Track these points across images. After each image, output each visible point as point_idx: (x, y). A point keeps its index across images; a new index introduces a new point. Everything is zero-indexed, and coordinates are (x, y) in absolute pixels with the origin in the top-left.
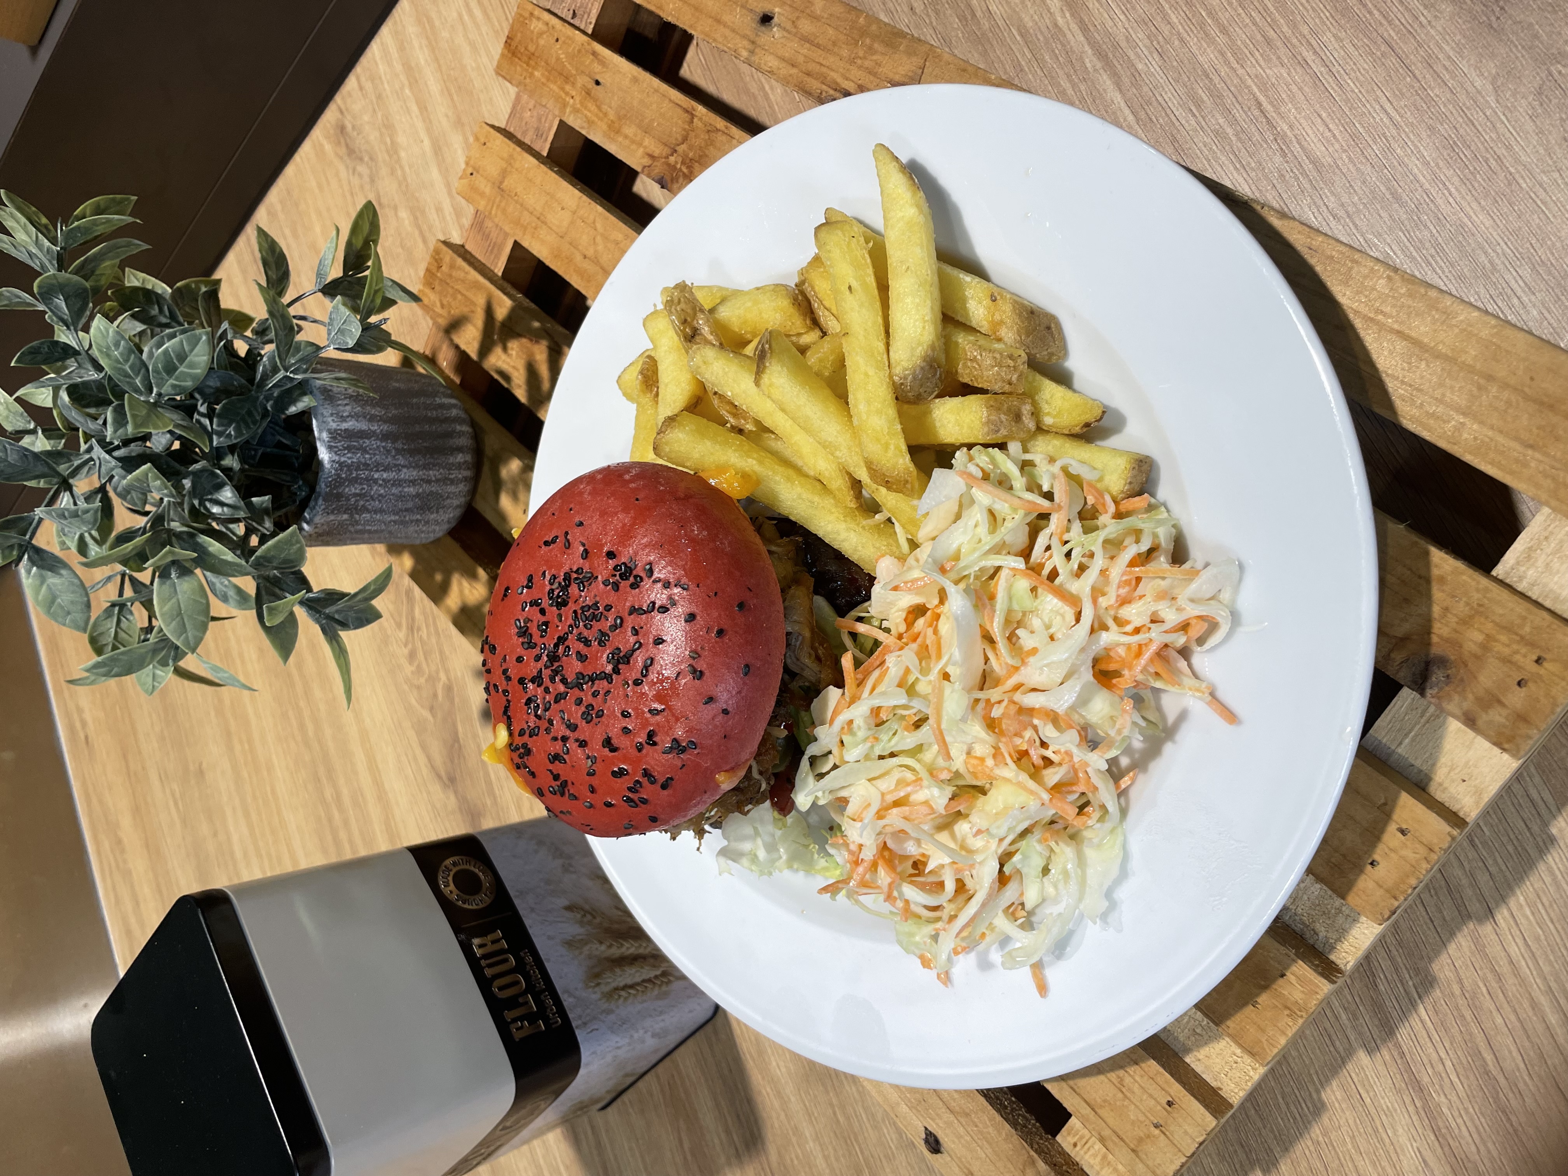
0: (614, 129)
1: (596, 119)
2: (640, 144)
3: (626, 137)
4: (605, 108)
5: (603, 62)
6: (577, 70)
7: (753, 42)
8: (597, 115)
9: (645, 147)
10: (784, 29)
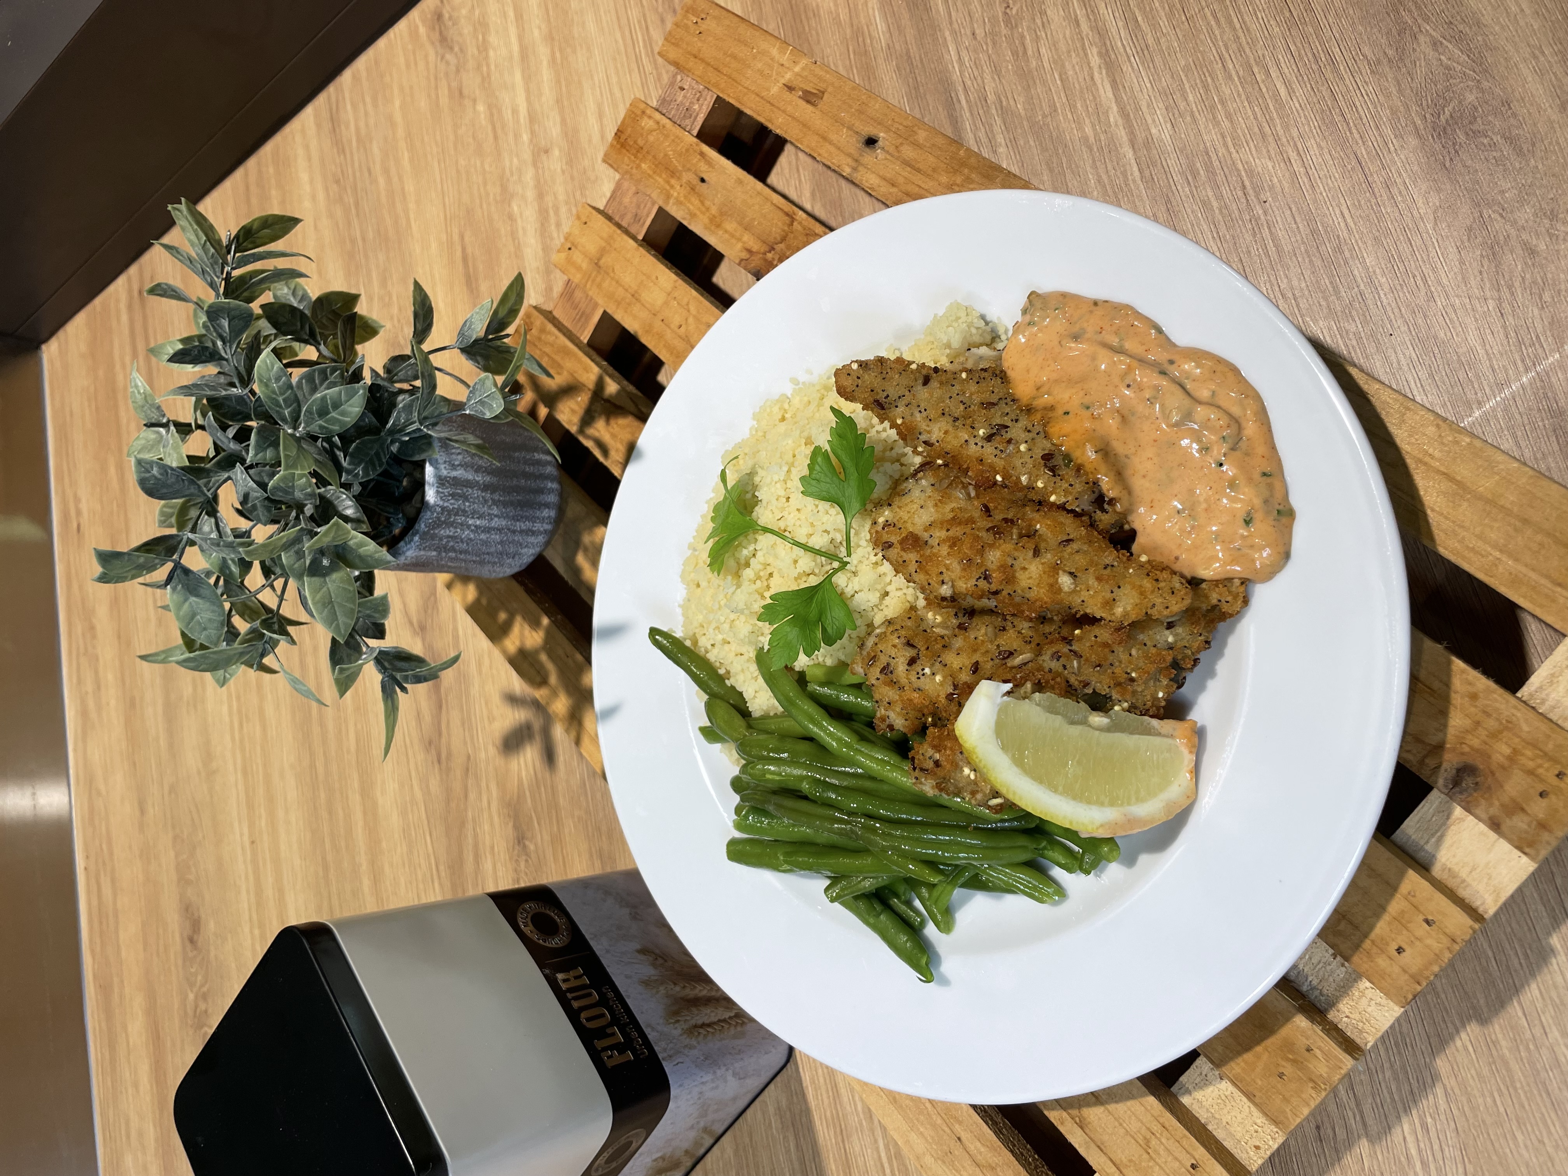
0: (716, 223)
1: (698, 213)
2: (739, 240)
3: (726, 231)
4: (707, 203)
5: (710, 163)
6: (684, 166)
7: (857, 161)
8: (699, 209)
9: (744, 243)
10: (888, 152)
